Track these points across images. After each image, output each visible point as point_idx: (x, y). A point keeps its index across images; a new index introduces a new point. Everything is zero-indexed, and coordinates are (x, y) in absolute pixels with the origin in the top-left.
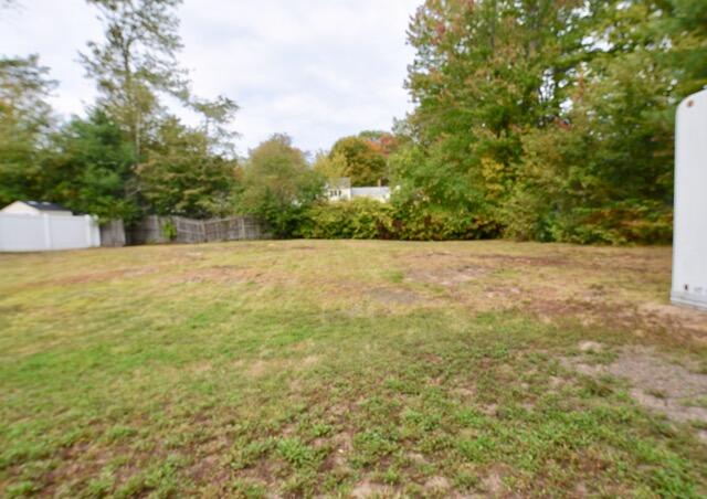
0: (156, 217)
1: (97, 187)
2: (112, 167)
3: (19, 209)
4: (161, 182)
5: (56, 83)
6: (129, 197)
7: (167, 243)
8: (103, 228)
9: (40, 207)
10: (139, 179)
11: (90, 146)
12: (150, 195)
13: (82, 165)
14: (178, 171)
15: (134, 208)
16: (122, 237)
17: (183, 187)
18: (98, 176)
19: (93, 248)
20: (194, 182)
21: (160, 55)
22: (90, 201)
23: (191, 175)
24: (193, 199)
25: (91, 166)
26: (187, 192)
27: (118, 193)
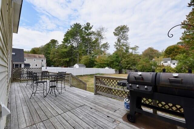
0: (123, 69)
1: (116, 65)
2: (117, 62)
3: (107, 68)
4: (124, 64)
5: (109, 46)
6: (120, 66)
7: (125, 74)
8: (116, 71)
9: (109, 68)
10: (121, 63)
11: (115, 59)
12: (123, 66)
13: (114, 62)
14: (127, 62)
15: (120, 68)
16: (118, 72)
17: (128, 65)
18: (116, 63)
19: (114, 74)
20: (129, 64)
21: (125, 41)
22: (115, 67)
23: (129, 62)
24: (129, 67)
25: (115, 62)
26: (128, 66)
27: (118, 65)
